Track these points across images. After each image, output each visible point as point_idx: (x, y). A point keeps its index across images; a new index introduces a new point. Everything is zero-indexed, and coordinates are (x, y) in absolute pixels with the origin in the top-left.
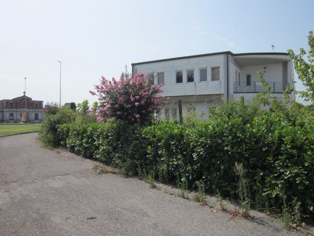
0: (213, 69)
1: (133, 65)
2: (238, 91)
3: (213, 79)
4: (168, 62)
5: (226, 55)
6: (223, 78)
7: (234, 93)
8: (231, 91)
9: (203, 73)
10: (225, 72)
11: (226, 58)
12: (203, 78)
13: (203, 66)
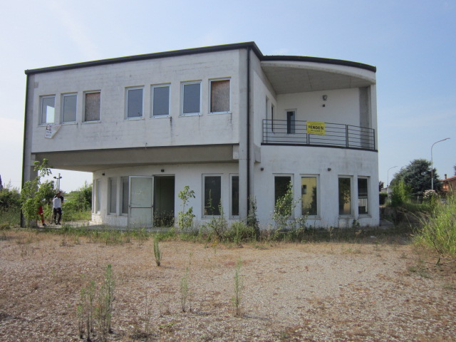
0: (214, 84)
1: (30, 73)
2: (271, 140)
3: (213, 109)
4: (110, 67)
5: (244, 52)
6: (237, 106)
7: (262, 144)
8: (257, 139)
9: (191, 93)
10: (241, 91)
11: (245, 58)
12: (191, 105)
13: (190, 77)
